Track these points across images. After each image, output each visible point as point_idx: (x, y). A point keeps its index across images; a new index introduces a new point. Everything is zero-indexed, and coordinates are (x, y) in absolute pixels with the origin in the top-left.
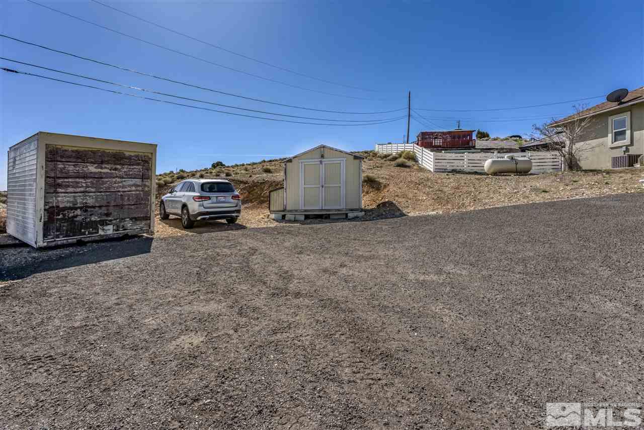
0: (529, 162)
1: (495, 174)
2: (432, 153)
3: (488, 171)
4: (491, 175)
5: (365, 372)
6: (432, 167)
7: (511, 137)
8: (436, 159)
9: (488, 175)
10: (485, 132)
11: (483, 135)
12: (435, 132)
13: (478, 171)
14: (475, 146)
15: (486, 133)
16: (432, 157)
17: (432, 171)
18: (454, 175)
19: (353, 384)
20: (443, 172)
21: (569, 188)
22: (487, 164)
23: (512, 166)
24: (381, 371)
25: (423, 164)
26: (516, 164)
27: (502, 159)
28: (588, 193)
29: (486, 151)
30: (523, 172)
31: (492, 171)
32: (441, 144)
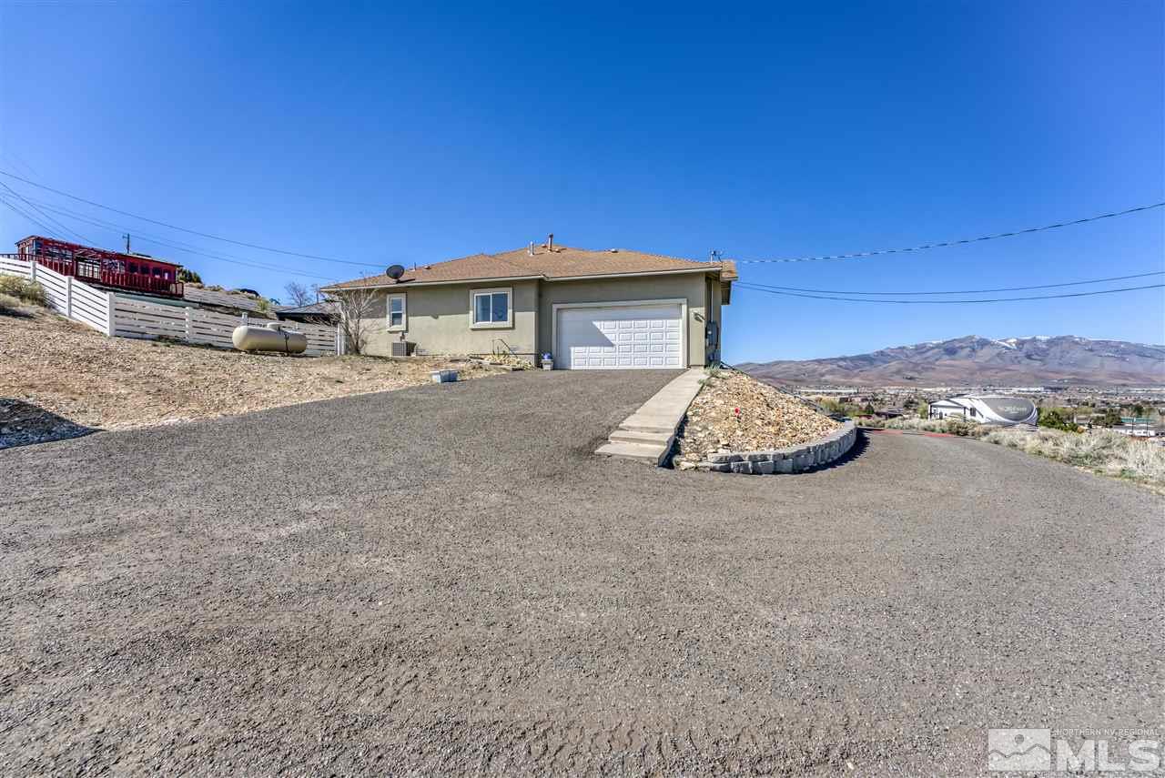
0: (303, 337)
1: (252, 351)
2: (107, 296)
3: (241, 344)
4: (246, 353)
5: (388, 683)
6: (107, 325)
7: (243, 291)
8: (117, 310)
9: (240, 351)
10: (192, 272)
11: (191, 278)
12: (80, 247)
13: (215, 344)
14: (182, 296)
15: (195, 274)
16: (107, 304)
17: (107, 332)
18: (168, 346)
19: (395, 706)
20: (138, 338)
21: (364, 377)
22: (238, 333)
23: (281, 342)
24: (403, 668)
25: (74, 315)
26: (287, 338)
27: (262, 328)
28: (389, 386)
29: (207, 307)
30: (294, 351)
31: (248, 344)
32: (96, 276)
